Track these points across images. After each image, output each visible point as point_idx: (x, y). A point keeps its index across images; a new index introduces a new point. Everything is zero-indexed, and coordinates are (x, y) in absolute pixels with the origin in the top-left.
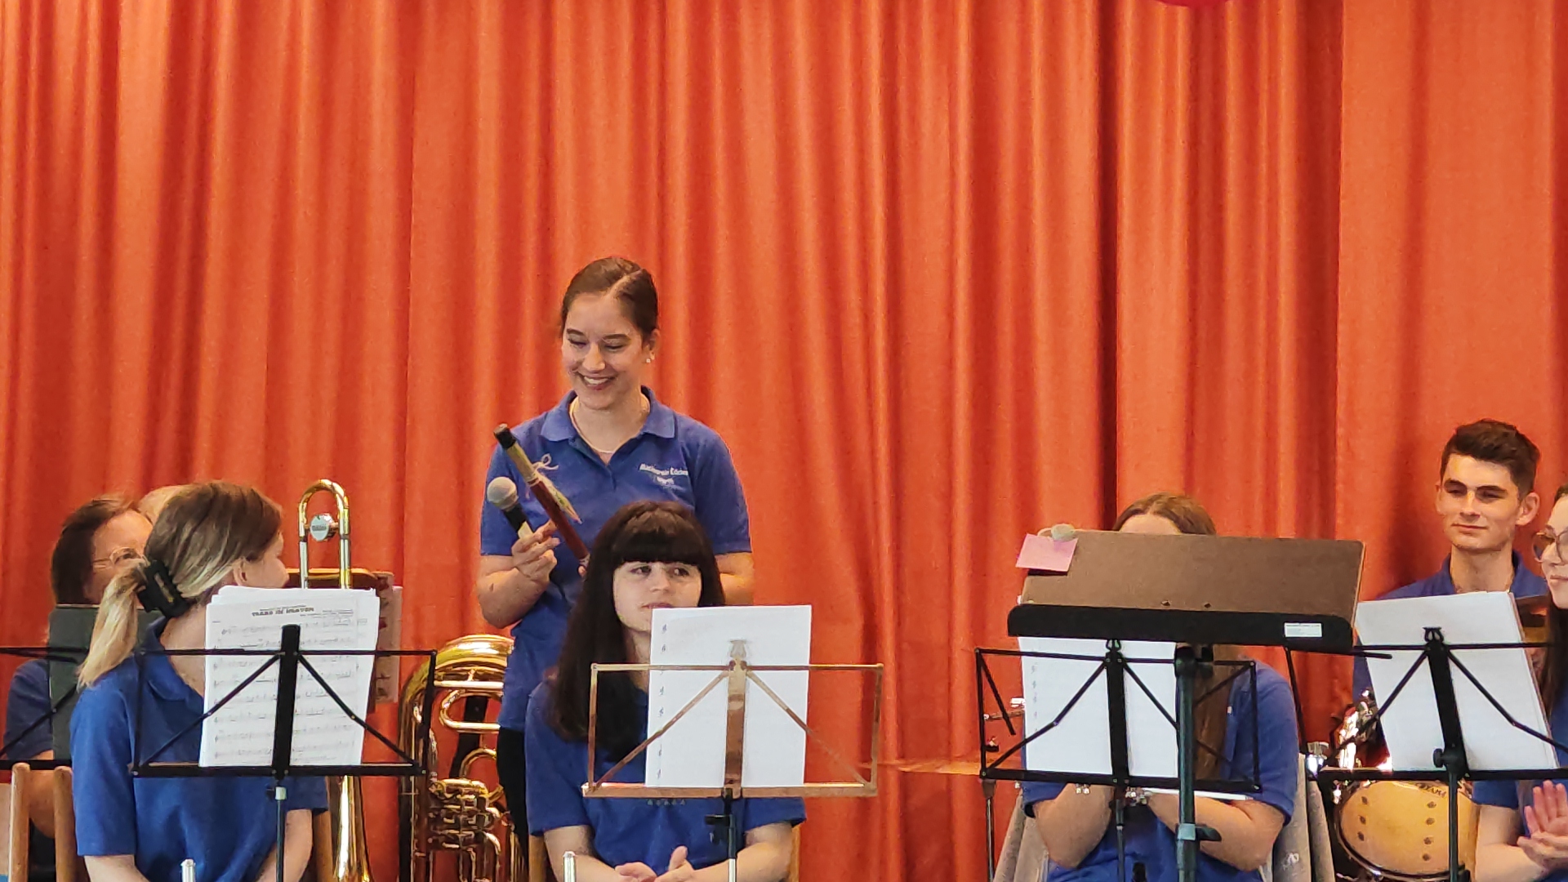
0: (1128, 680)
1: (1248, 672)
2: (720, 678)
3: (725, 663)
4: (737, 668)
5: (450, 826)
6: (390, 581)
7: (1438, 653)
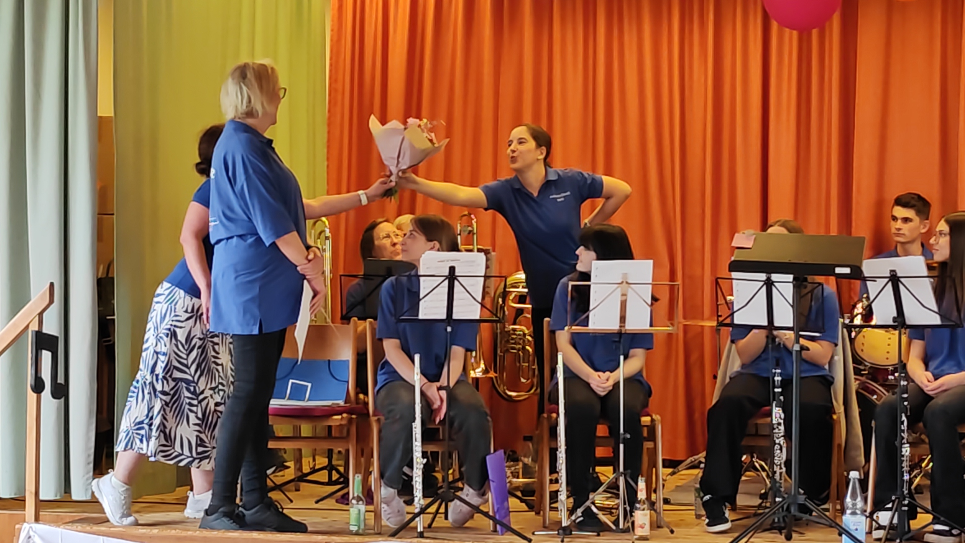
0: (774, 289)
1: (820, 287)
2: (618, 287)
3: (620, 281)
4: (624, 283)
5: (513, 344)
6: (491, 251)
7: (895, 280)
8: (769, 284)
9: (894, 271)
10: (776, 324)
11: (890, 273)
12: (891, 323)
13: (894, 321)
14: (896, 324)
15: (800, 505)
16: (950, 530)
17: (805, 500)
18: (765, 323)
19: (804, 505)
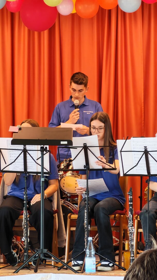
7: (85, 148)
8: (25, 151)
9: (86, 144)
10: (28, 170)
11: (84, 145)
12: (83, 168)
13: (85, 168)
14: (86, 169)
15: (44, 254)
16: (109, 264)
17: (47, 251)
18: (23, 170)
19: (47, 254)
